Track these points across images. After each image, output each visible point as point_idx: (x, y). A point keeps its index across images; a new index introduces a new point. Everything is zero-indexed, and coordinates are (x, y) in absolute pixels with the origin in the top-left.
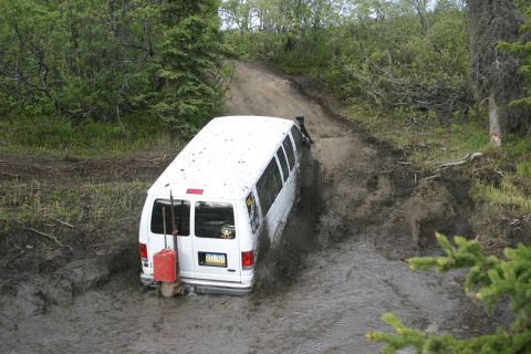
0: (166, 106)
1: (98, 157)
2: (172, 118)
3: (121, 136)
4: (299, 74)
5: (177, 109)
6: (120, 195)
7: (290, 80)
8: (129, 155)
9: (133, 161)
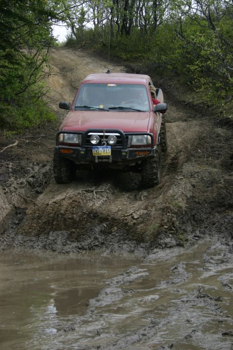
4: (136, 59)
7: (126, 66)
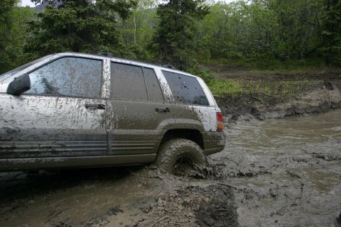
0: (325, 49)
1: (290, 73)
2: (328, 54)
3: (302, 64)
5: (331, 50)
6: (296, 86)
8: (305, 72)
9: (307, 74)
